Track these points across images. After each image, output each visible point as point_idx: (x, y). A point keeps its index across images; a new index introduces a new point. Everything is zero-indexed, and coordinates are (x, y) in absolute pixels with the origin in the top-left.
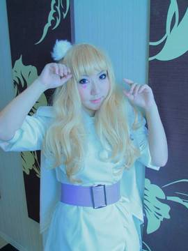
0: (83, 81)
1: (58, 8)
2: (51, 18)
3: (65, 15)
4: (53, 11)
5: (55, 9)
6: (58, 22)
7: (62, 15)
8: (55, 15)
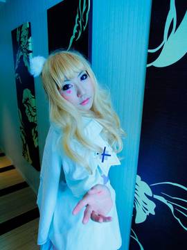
0: (66, 87)
1: (80, 22)
2: (75, 31)
3: (84, 28)
4: (76, 25)
5: (78, 23)
6: (80, 33)
7: (83, 28)
8: (78, 28)
